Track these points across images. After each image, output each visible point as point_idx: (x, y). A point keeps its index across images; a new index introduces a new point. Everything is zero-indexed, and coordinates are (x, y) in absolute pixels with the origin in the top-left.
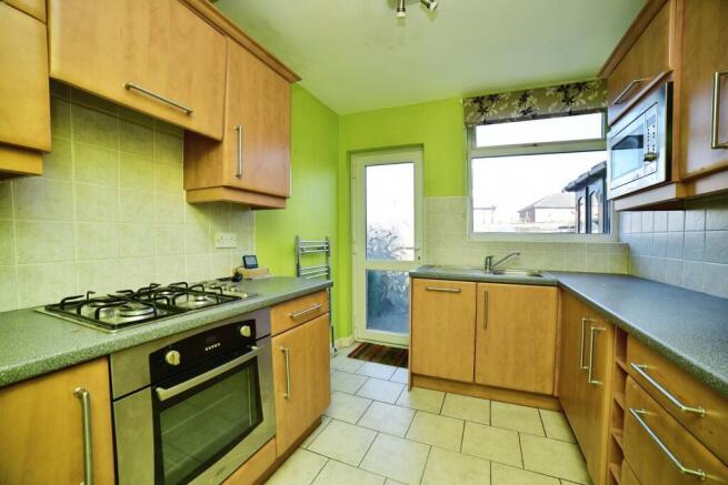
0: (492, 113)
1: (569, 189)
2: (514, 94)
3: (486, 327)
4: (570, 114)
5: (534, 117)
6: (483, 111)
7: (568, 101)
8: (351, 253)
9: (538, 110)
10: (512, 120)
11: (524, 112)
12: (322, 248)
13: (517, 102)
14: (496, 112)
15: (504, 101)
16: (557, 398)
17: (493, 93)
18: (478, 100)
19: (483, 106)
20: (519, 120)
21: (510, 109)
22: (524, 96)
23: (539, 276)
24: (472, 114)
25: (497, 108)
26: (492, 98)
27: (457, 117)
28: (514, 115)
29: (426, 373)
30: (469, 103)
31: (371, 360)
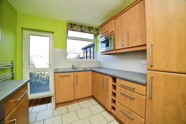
0: (74, 28)
1: (82, 49)
2: (79, 25)
3: (77, 84)
4: (90, 33)
5: (83, 32)
6: (72, 27)
7: (90, 30)
8: (22, 67)
9: (84, 30)
10: (79, 31)
11: (82, 30)
12: (10, 66)
13: (80, 27)
14: (75, 28)
15: (77, 26)
16: (93, 96)
17: (75, 24)
18: (71, 24)
19: (72, 26)
20: (80, 32)
21: (78, 29)
22: (81, 27)
23: (85, 69)
24: (69, 27)
25: (75, 27)
26: (75, 25)
27: (65, 27)
28: (79, 30)
29: (61, 102)
30: (68, 24)
31: (35, 105)
